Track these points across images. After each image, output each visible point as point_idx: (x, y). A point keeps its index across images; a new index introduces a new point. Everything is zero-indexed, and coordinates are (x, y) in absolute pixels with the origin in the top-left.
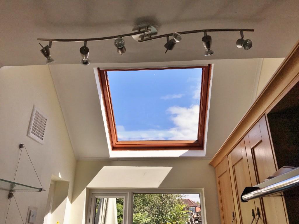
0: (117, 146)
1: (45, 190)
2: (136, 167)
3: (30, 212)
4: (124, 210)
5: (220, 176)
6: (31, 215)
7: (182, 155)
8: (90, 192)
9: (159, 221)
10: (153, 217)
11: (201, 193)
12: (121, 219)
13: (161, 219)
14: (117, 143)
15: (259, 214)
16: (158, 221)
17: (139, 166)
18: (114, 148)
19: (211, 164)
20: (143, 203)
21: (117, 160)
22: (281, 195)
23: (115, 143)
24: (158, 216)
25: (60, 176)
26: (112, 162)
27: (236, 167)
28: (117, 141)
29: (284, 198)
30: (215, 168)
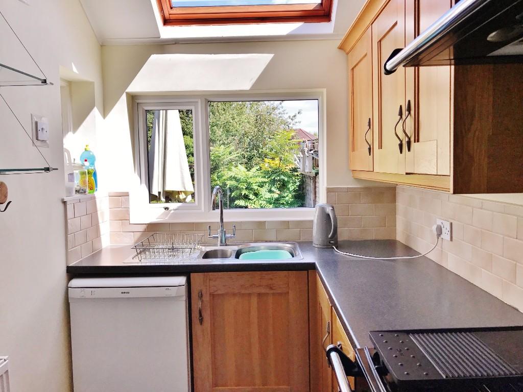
0: (172, 17)
1: (52, 84)
2: (210, 55)
3: (36, 123)
4: (194, 145)
5: (355, 66)
6: (39, 128)
7: (293, 31)
8: (133, 99)
9: (253, 158)
10: (243, 152)
11: (320, 99)
12: (191, 159)
13: (255, 154)
14: (172, 12)
15: (409, 109)
16: (250, 156)
17: (214, 54)
18: (166, 22)
19: (341, 48)
20: (226, 136)
21: (175, 44)
22: (450, 60)
23: (167, 12)
24: (250, 150)
25: (75, 70)
26: (165, 46)
27: (382, 42)
28: (171, 8)
29: (453, 67)
30: (347, 54)
